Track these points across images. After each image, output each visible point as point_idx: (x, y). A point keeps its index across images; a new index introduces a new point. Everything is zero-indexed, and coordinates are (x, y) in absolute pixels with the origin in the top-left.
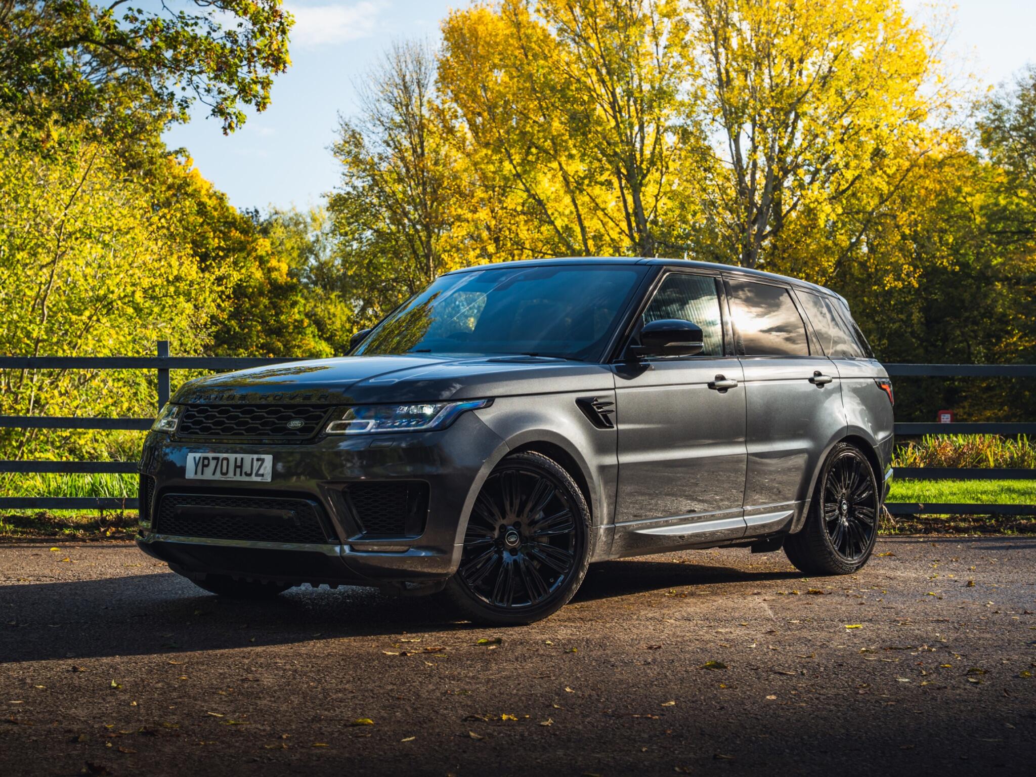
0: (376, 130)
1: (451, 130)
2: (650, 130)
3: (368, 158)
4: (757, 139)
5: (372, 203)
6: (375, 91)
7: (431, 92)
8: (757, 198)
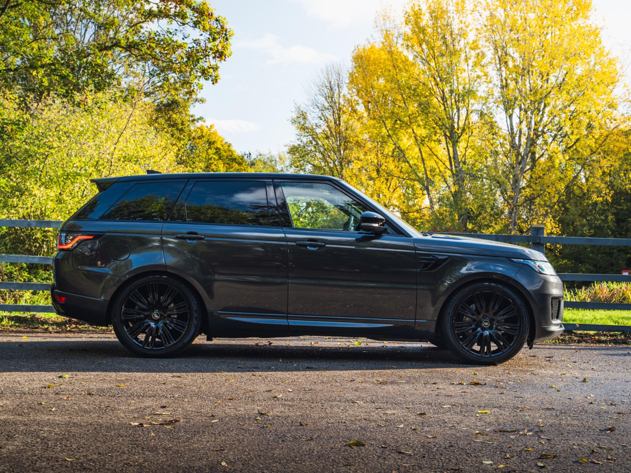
0: (315, 111)
1: (355, 111)
2: (463, 112)
3: (310, 126)
4: (521, 117)
5: (311, 150)
6: (315, 90)
7: (345, 91)
8: (522, 150)
